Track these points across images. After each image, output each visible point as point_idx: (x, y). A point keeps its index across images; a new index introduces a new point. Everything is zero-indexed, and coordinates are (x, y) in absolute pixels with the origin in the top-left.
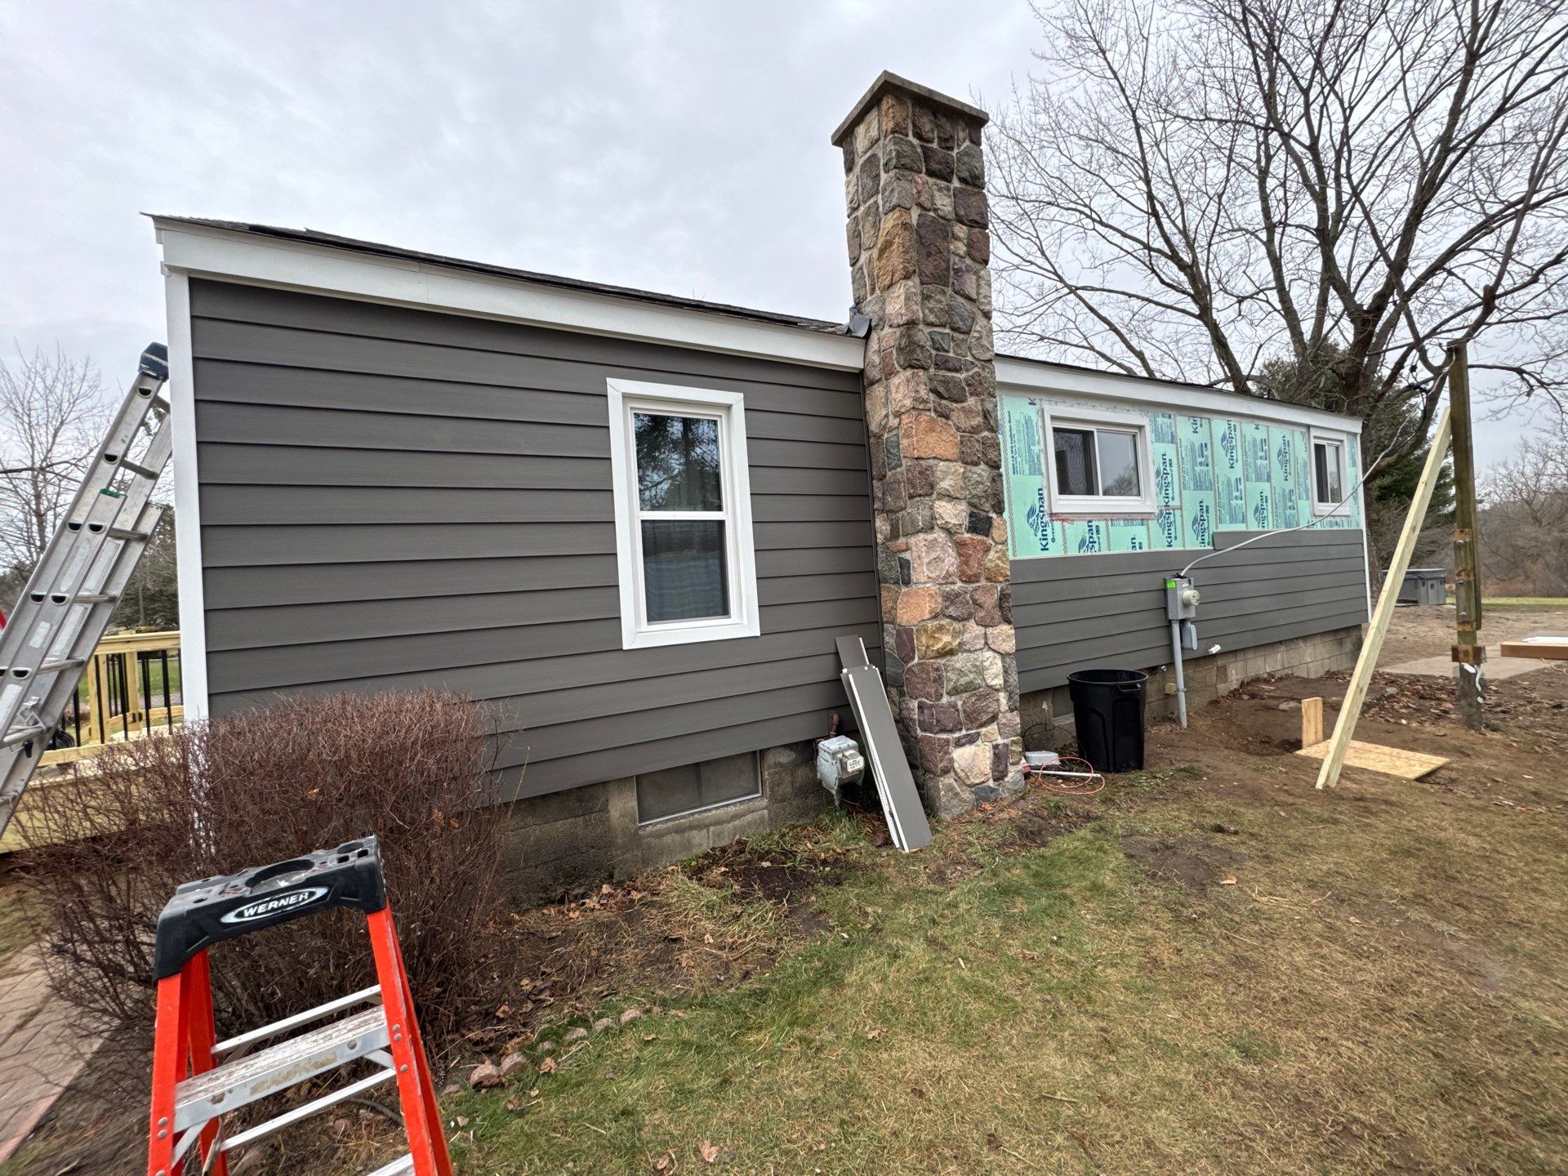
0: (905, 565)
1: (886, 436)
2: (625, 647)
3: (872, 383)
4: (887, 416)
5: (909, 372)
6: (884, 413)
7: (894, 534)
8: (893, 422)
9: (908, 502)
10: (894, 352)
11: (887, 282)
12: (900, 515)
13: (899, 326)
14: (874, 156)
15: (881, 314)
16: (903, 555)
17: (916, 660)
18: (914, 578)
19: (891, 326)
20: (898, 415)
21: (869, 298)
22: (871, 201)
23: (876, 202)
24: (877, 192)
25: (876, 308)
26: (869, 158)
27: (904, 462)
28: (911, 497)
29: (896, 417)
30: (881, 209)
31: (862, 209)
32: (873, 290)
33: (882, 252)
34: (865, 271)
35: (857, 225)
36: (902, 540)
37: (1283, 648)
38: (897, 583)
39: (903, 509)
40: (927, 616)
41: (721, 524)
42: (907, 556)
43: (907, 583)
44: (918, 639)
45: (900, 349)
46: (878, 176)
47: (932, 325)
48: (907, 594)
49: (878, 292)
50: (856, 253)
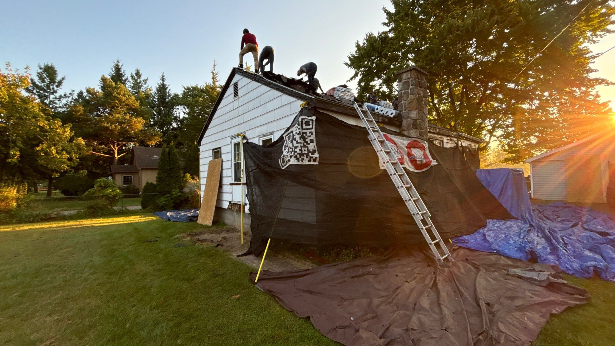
5: (416, 130)
10: (411, 125)
11: (411, 109)
13: (414, 120)
14: (408, 81)
19: (411, 119)
22: (406, 90)
24: (409, 89)
25: (407, 114)
30: (409, 93)
31: (403, 91)
32: (405, 110)
33: (410, 103)
34: (403, 105)
35: (402, 94)
46: (409, 86)
47: (419, 120)
50: (401, 100)
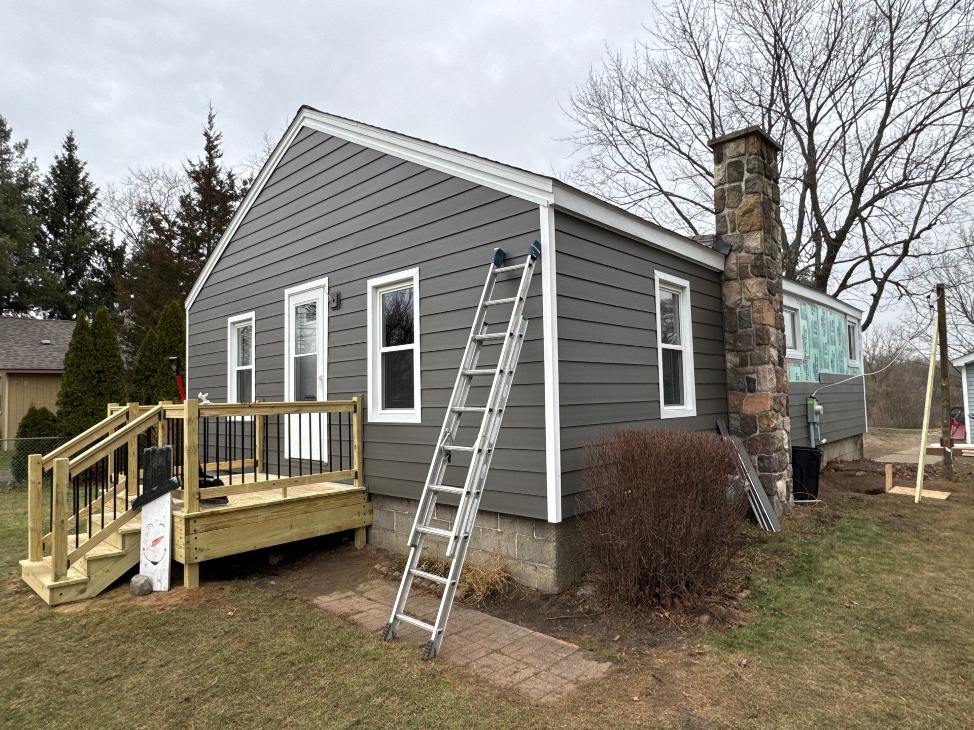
0: (751, 382)
1: (738, 310)
2: (662, 418)
3: (729, 280)
4: (741, 299)
5: (761, 279)
6: (739, 297)
7: (744, 363)
8: (744, 302)
9: (756, 347)
10: (749, 266)
11: (747, 229)
12: (749, 354)
13: (755, 254)
14: (741, 162)
15: (740, 244)
16: (750, 376)
17: (758, 433)
18: (758, 387)
19: (748, 253)
20: (751, 300)
21: (729, 234)
22: (736, 184)
23: (740, 186)
24: (741, 181)
25: (737, 240)
26: (736, 162)
27: (753, 325)
28: (759, 344)
29: (748, 300)
30: (743, 190)
31: (727, 186)
32: (733, 230)
33: (745, 213)
34: (728, 219)
35: (724, 193)
36: (749, 368)
37: (839, 445)
38: (743, 390)
39: (750, 350)
40: (769, 409)
41: (680, 352)
42: (754, 376)
43: (752, 390)
44: (759, 421)
45: (754, 266)
46: (743, 173)
47: (766, 255)
48: (753, 397)
49: (737, 232)
50: (721, 208)
